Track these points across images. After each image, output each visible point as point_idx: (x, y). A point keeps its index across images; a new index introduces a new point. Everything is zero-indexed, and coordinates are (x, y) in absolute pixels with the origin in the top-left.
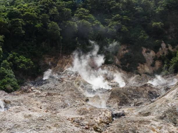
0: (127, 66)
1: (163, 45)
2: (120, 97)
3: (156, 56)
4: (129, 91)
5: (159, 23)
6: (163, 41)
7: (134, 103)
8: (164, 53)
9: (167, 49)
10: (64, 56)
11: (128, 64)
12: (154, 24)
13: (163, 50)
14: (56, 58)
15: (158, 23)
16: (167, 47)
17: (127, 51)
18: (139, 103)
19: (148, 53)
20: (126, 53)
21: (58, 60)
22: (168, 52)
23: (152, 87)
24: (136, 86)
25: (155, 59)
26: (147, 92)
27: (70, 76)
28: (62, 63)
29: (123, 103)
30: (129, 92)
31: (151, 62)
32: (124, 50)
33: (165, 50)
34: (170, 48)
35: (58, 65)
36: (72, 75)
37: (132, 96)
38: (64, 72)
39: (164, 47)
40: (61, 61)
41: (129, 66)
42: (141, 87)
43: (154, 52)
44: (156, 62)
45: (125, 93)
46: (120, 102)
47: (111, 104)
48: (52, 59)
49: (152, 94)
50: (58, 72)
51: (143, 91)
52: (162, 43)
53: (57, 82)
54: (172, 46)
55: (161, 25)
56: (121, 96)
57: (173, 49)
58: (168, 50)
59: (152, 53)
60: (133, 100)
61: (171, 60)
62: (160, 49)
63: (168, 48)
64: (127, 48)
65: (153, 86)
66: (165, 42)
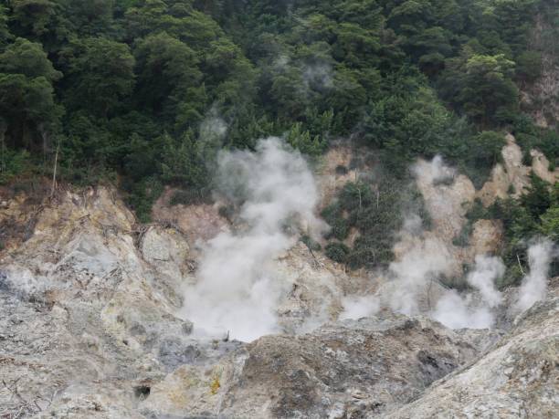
0: (349, 243)
1: (511, 153)
2: (285, 379)
3: (477, 200)
4: (329, 350)
5: (493, 59)
6: (510, 138)
7: (342, 406)
8: (511, 190)
9: (525, 170)
10: (69, 195)
11: (355, 234)
12: (474, 60)
13: (511, 175)
14: (30, 201)
15: (489, 58)
16: (527, 161)
17: (353, 176)
18: (364, 407)
19: (444, 188)
20: (349, 185)
21: (42, 209)
22: (530, 186)
23: (437, 337)
24: (368, 329)
25: (474, 213)
26: (413, 356)
27: (88, 282)
28: (57, 225)
29: (295, 404)
30: (329, 354)
31: (456, 225)
32: (341, 170)
33: (517, 173)
34: (541, 167)
35: (37, 232)
36: (96, 279)
37: (342, 373)
38: (62, 262)
39: (516, 164)
40: (56, 216)
41: (357, 241)
42: (389, 333)
43: (469, 182)
44: (477, 225)
45: (307, 361)
46: (283, 402)
47: (242, 411)
48: (13, 204)
49: (435, 365)
50: (38, 262)
51: (397, 351)
52: (506, 144)
53: (22, 306)
54: (548, 156)
55: (505, 68)
56: (291, 373)
57: (551, 169)
58: (533, 177)
59: (463, 189)
60: (343, 390)
61: (541, 217)
62: (498, 170)
63: (530, 168)
64: (355, 164)
65: (443, 333)
66: (519, 142)
